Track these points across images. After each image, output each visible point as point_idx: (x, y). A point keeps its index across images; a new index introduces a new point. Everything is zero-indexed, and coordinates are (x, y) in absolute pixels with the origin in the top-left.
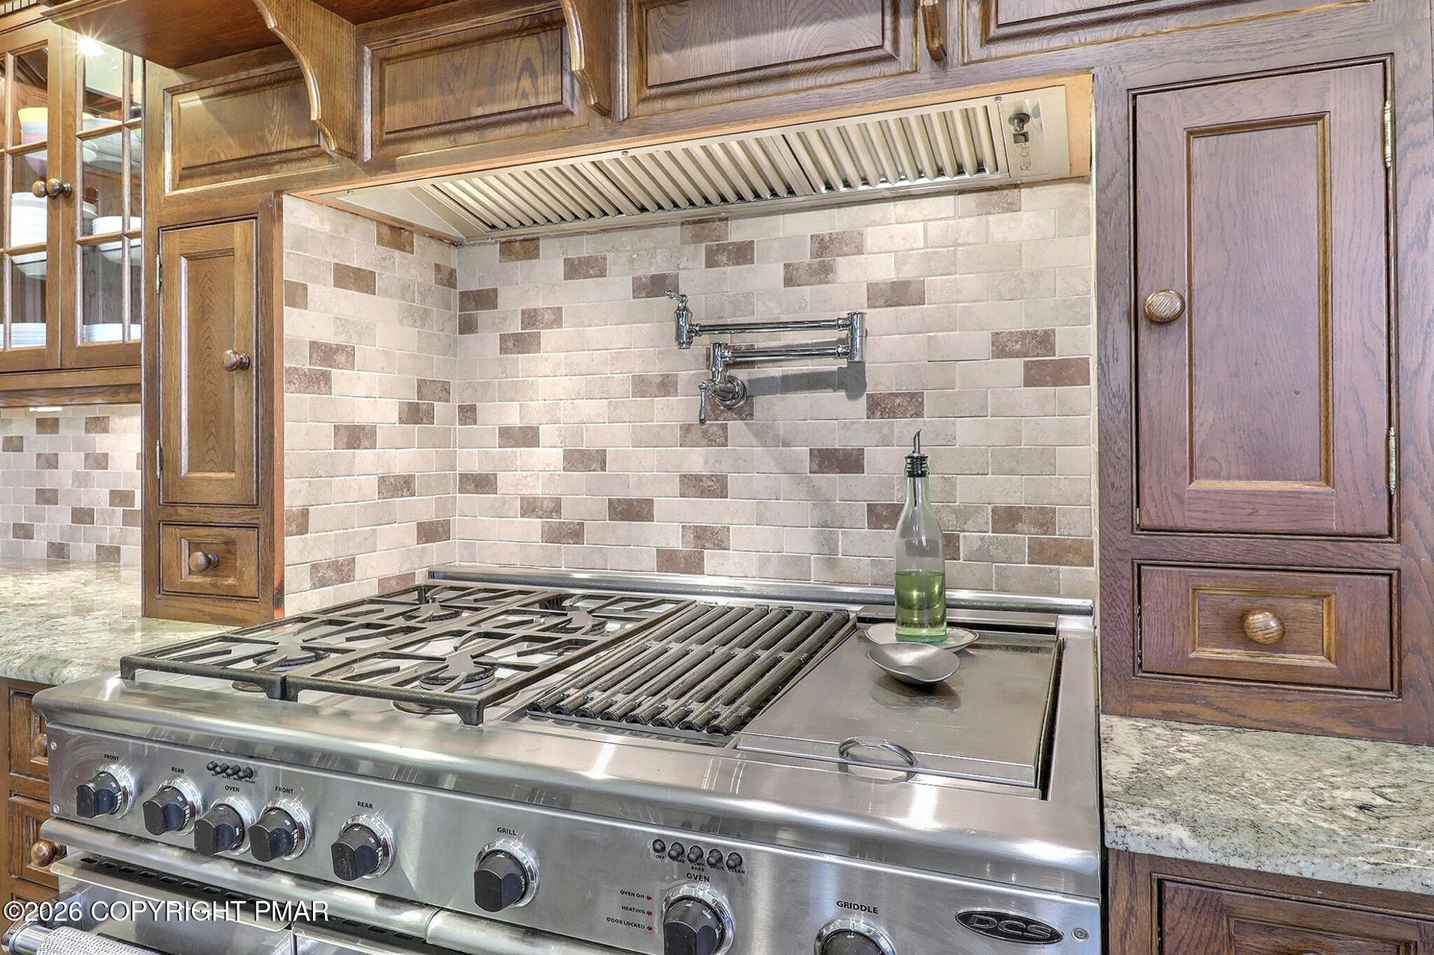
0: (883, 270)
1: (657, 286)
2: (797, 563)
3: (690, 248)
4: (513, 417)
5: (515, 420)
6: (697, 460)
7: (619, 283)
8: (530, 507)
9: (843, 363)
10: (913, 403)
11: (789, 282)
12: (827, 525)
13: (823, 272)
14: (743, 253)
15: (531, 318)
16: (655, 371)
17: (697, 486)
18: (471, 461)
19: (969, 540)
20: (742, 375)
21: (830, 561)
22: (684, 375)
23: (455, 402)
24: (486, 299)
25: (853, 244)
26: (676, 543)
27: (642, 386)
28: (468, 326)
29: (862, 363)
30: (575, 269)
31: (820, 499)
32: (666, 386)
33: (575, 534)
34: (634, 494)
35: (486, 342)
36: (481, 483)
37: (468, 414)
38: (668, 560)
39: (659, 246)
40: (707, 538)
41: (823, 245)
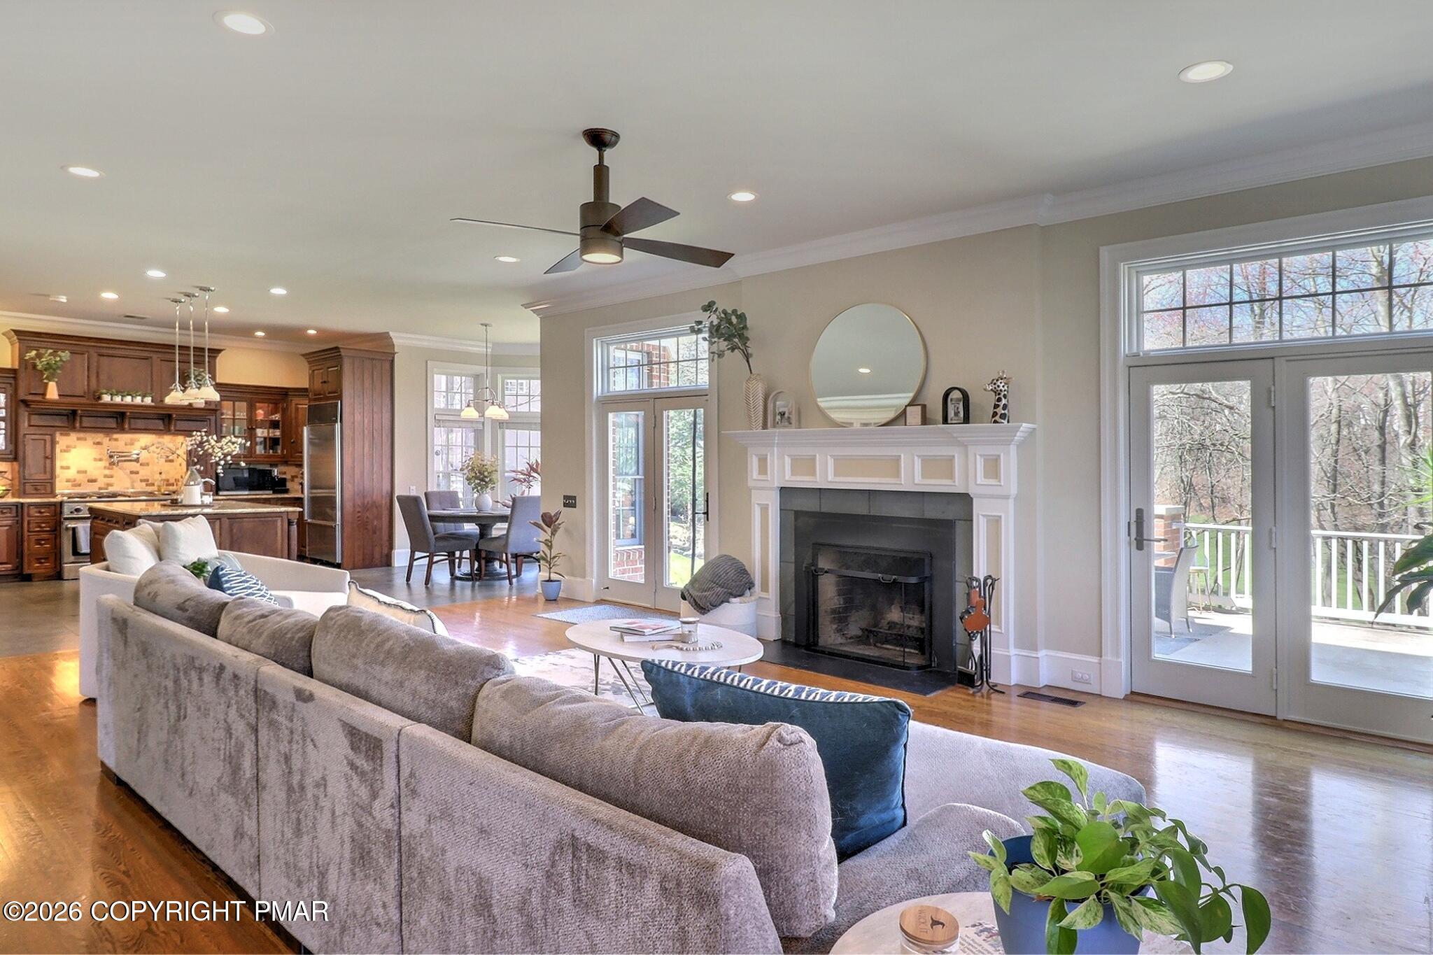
0: (142, 445)
1: (98, 443)
6: (107, 472)
7: (89, 442)
9: (136, 458)
11: (125, 445)
12: (133, 482)
13: (132, 444)
14: (116, 440)
15: (69, 446)
16: (99, 457)
17: (106, 476)
20: (115, 459)
22: (104, 458)
25: (138, 440)
26: (102, 484)
27: (95, 460)
31: (131, 478)
32: (101, 460)
34: (94, 478)
38: (100, 489)
39: (99, 437)
40: (109, 485)
41: (132, 440)
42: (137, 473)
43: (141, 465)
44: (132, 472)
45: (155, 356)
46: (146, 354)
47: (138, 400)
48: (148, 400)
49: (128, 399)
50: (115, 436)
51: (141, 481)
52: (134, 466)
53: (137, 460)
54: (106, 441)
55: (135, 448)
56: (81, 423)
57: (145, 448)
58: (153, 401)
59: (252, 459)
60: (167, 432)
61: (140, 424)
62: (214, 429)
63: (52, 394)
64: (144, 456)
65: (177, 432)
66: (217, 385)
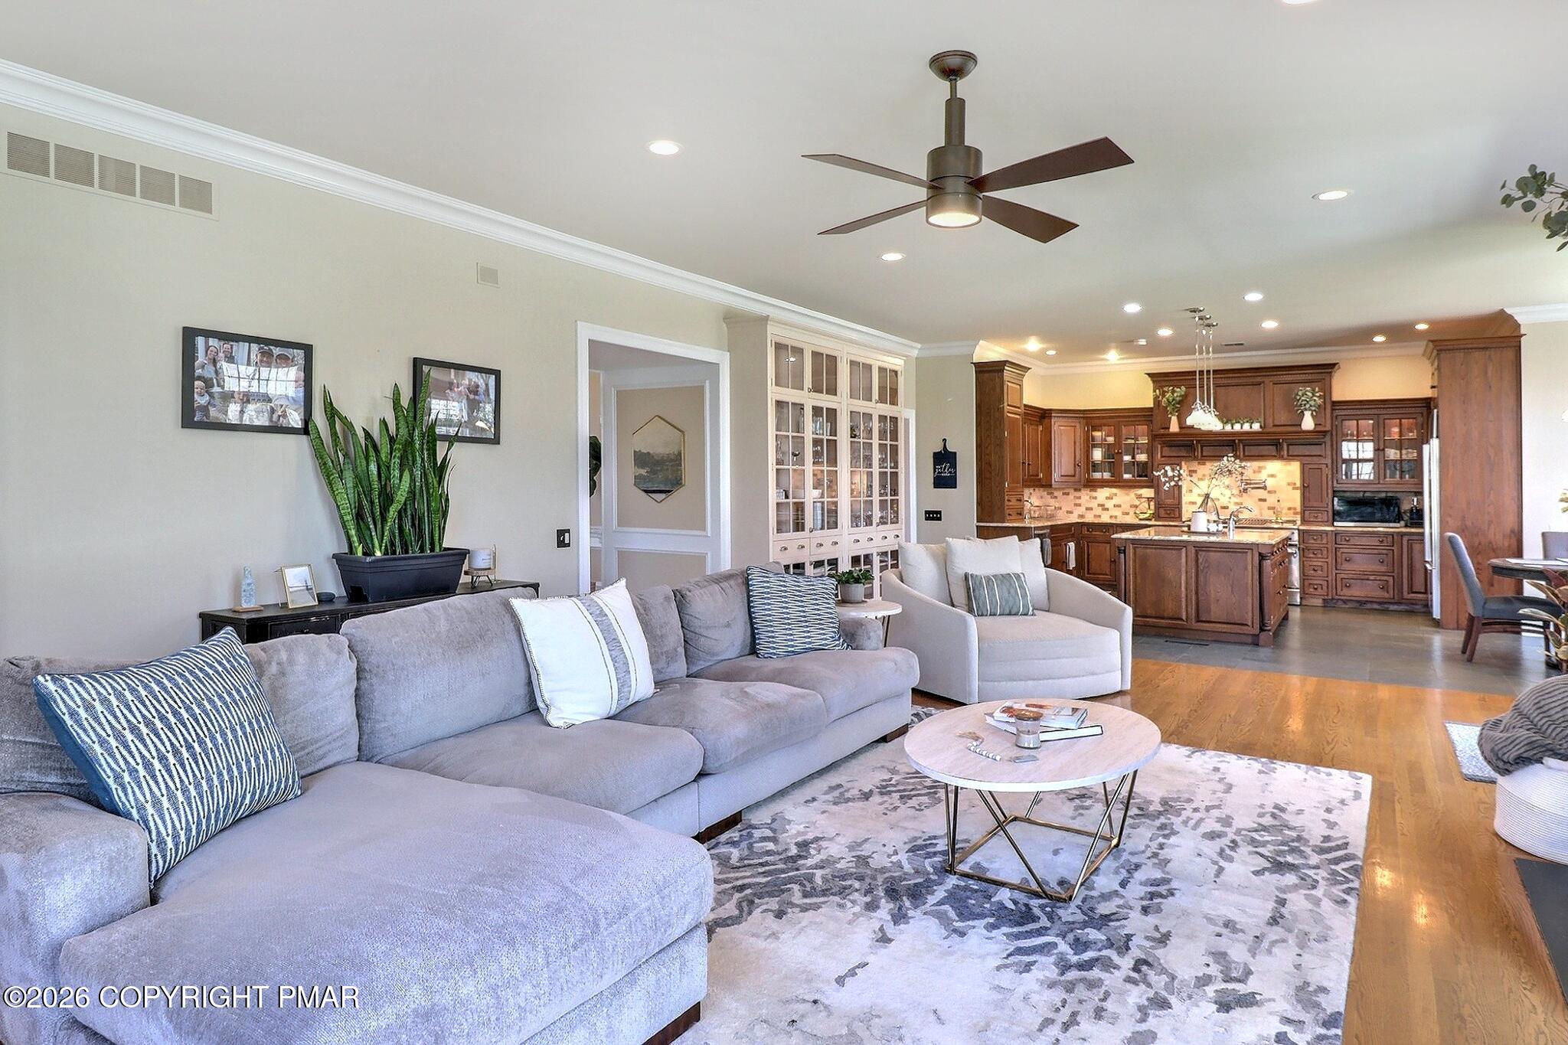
0: (1270, 472)
6: (1237, 500)
10: (1274, 492)
11: (1255, 472)
12: (1261, 509)
13: (1260, 471)
16: (1230, 486)
20: (1246, 487)
22: (1235, 486)
24: (1195, 471)
32: (1232, 488)
41: (1259, 467)
42: (1265, 500)
43: (1269, 492)
44: (1260, 500)
45: (1266, 380)
46: (1259, 379)
47: (1246, 427)
48: (1256, 427)
49: (1237, 427)
51: (1269, 508)
52: (1262, 494)
53: (1265, 488)
54: (1238, 468)
55: (1263, 476)
56: (1202, 453)
57: (1272, 476)
58: (1261, 427)
59: (1380, 486)
60: (1281, 458)
61: (1254, 450)
62: (1329, 453)
63: (1174, 427)
64: (1270, 483)
65: (1291, 457)
66: (1334, 403)
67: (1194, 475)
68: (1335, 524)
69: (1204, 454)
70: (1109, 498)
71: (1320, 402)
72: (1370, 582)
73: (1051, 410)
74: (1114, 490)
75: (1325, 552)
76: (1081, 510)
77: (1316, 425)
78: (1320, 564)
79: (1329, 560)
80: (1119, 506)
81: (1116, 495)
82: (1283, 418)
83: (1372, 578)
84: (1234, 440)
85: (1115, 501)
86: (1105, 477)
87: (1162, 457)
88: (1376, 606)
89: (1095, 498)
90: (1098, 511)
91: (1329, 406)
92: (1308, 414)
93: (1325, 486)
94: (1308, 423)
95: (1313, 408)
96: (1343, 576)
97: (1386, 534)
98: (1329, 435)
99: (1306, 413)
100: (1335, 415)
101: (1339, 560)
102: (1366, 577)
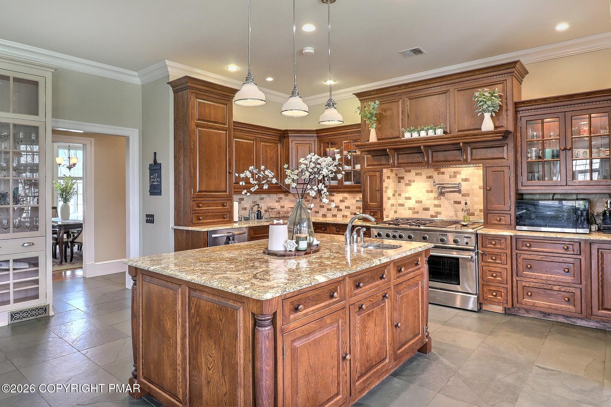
0: (464, 177)
1: (430, 177)
2: (452, 217)
3: (435, 172)
4: (407, 195)
5: (407, 196)
6: (436, 202)
7: (424, 176)
8: (410, 209)
9: (458, 189)
10: (468, 195)
11: (450, 178)
12: (456, 211)
13: (455, 177)
14: (443, 173)
15: (410, 181)
16: (429, 189)
17: (436, 206)
18: (401, 202)
19: (476, 213)
20: (443, 190)
21: (456, 216)
22: (434, 190)
23: (398, 193)
24: (402, 178)
25: (460, 173)
26: (433, 214)
27: (428, 192)
28: (399, 182)
29: (461, 190)
30: (417, 174)
31: (454, 208)
32: (431, 192)
33: (418, 213)
34: (427, 207)
35: (402, 184)
36: (402, 205)
37: (400, 195)
38: (432, 216)
39: (430, 171)
40: (438, 213)
41: (455, 173)
42: (459, 203)
43: (463, 195)
44: (455, 202)
45: (451, 88)
46: (444, 88)
47: (431, 133)
48: (440, 132)
49: (423, 134)
50: (442, 170)
52: (457, 196)
53: (459, 191)
54: (435, 175)
55: (458, 179)
56: (398, 159)
57: (466, 180)
58: (445, 132)
59: (567, 187)
60: (465, 162)
61: (441, 156)
62: (512, 154)
63: (373, 138)
64: (465, 187)
65: (475, 161)
66: (517, 105)
67: (402, 180)
68: (518, 227)
69: (400, 161)
70: (342, 201)
71: (498, 101)
72: (555, 293)
73: (287, 130)
74: (346, 195)
75: (504, 258)
76: (323, 211)
77: (496, 127)
78: (499, 270)
79: (508, 266)
80: (349, 208)
81: (346, 198)
82: (466, 123)
83: (556, 288)
84: (420, 147)
85: (346, 204)
86: (331, 184)
87: (368, 165)
88: (561, 319)
89: (333, 201)
90: (335, 212)
91: (511, 107)
92: (487, 115)
93: (507, 190)
94: (488, 125)
95: (491, 109)
96: (524, 284)
97: (572, 241)
98: (511, 136)
99: (485, 114)
100: (519, 116)
101: (520, 267)
102: (549, 287)
